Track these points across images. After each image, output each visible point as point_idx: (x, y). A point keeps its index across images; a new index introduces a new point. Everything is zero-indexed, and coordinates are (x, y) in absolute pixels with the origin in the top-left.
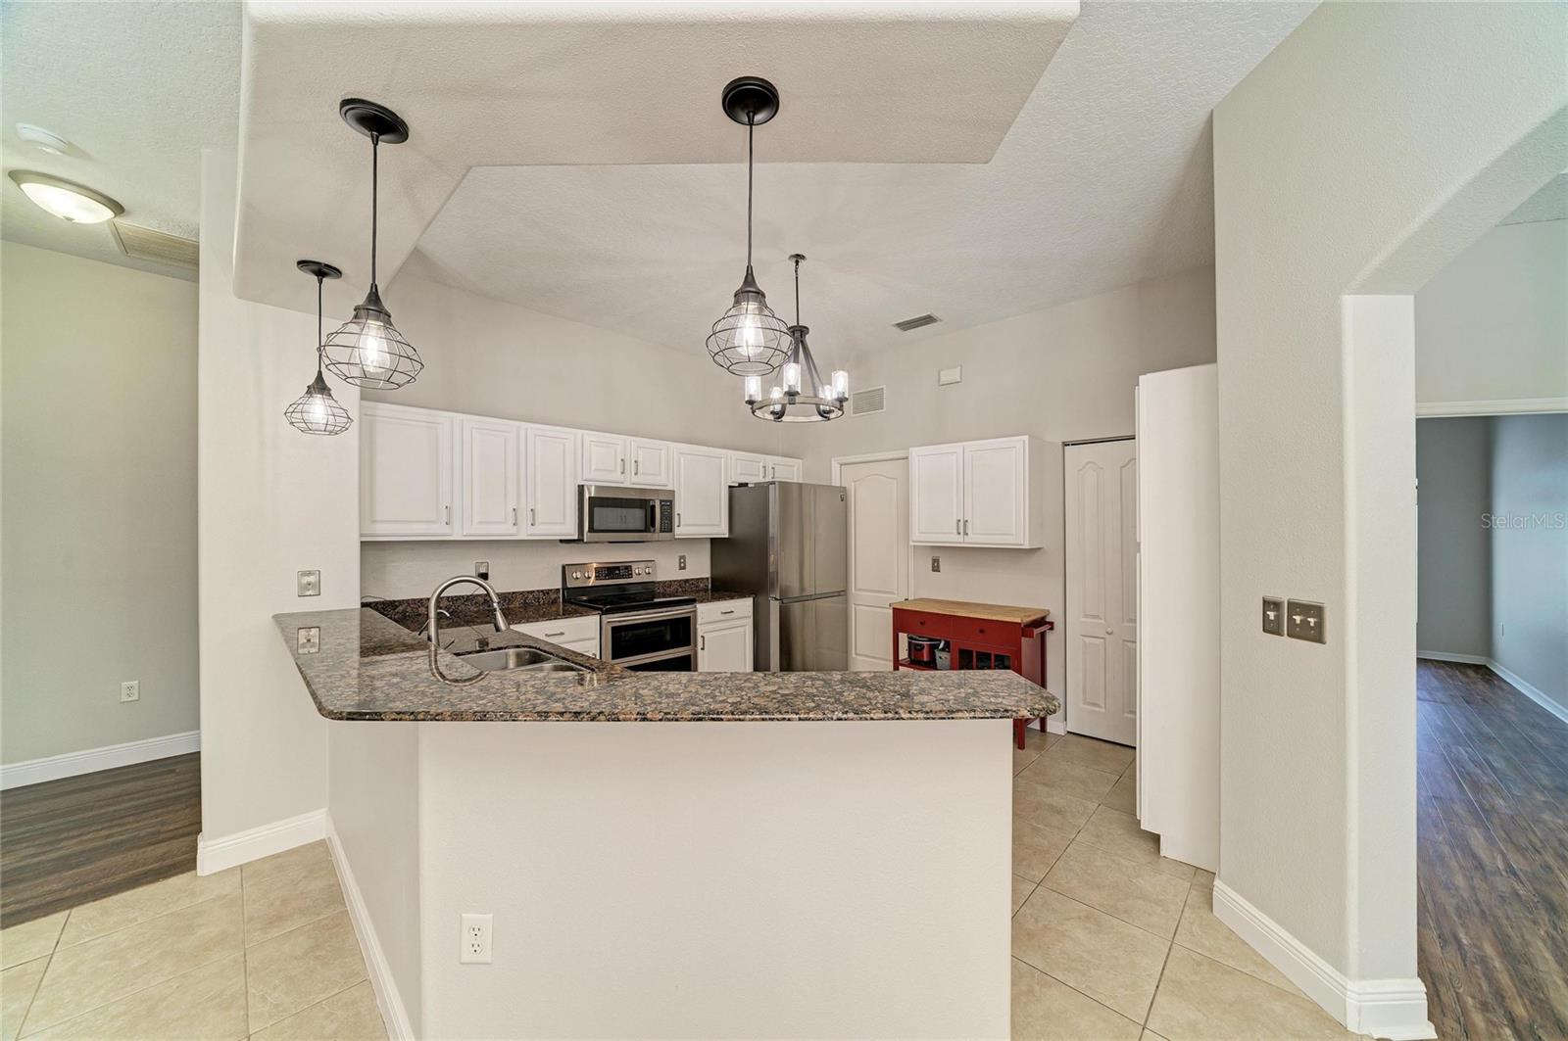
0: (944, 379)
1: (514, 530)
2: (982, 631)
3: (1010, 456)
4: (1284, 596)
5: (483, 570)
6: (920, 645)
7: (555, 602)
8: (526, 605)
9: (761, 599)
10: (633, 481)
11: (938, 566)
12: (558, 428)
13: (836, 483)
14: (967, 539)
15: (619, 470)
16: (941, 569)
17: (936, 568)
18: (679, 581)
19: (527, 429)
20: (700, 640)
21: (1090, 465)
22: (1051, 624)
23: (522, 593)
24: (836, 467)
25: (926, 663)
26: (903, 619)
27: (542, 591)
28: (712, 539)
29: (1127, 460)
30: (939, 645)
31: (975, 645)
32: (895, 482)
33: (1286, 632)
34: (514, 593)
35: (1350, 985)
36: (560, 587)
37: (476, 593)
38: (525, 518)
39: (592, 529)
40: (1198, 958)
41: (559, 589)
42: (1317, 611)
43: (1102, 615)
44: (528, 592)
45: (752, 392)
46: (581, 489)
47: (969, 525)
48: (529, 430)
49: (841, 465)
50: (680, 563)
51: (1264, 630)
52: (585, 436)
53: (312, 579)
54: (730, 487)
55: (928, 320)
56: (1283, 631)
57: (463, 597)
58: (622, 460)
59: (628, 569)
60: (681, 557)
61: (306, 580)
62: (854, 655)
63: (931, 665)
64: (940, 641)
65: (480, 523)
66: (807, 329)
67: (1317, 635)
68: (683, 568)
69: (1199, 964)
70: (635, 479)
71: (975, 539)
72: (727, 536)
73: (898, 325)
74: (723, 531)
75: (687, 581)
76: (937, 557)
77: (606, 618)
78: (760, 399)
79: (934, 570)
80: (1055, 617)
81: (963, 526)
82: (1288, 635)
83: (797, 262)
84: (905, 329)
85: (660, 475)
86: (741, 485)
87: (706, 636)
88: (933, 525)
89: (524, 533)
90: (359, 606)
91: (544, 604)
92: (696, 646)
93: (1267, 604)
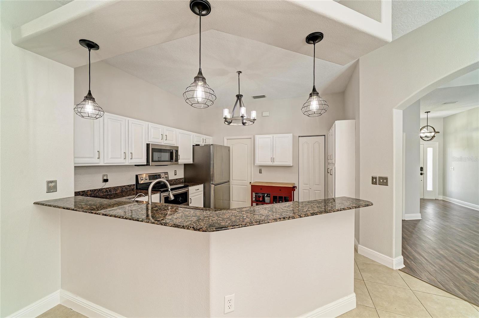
0: (264, 115)
1: (124, 161)
2: (280, 190)
3: (287, 139)
4: (377, 175)
5: (105, 178)
6: (260, 196)
7: (133, 190)
8: (122, 191)
9: (206, 185)
10: (165, 143)
11: (261, 172)
12: (139, 121)
13: (225, 145)
14: (274, 163)
15: (161, 138)
16: (262, 172)
17: (260, 172)
18: (174, 179)
19: (128, 120)
20: (190, 200)
21: (306, 143)
22: (296, 187)
23: (121, 187)
24: (225, 140)
25: (261, 201)
26: (254, 188)
27: (128, 185)
28: (184, 164)
29: (315, 142)
30: (265, 195)
31: (278, 195)
32: (246, 145)
33: (378, 184)
34: (118, 187)
35: (394, 260)
36: (135, 183)
37: (103, 188)
38: (129, 156)
39: (153, 161)
40: (362, 263)
41: (134, 184)
42: (386, 179)
43: (308, 184)
44: (123, 186)
45: (226, 115)
46: (148, 145)
47: (275, 159)
48: (129, 121)
49: (227, 139)
50: (175, 173)
51: (372, 184)
52: (149, 125)
53: (53, 184)
54: (193, 146)
55: (264, 96)
56: (377, 183)
57: (97, 189)
58: (162, 135)
59: (159, 175)
60: (175, 171)
61: (50, 185)
62: (231, 201)
63: (263, 202)
64: (265, 194)
65: (111, 158)
66: (242, 95)
67: (386, 184)
68: (175, 175)
69: (363, 264)
70: (165, 142)
71: (276, 163)
72: (192, 163)
73: (254, 97)
74: (190, 161)
75: (177, 179)
76: (261, 169)
77: (163, 194)
78: (229, 118)
79: (260, 173)
80: (296, 185)
81: (273, 160)
82: (379, 184)
83: (239, 74)
84: (254, 98)
85: (173, 140)
86: (197, 145)
87: (192, 198)
88: (263, 159)
89: (128, 162)
90: (73, 195)
91: (129, 191)
92: (189, 202)
93: (373, 178)
